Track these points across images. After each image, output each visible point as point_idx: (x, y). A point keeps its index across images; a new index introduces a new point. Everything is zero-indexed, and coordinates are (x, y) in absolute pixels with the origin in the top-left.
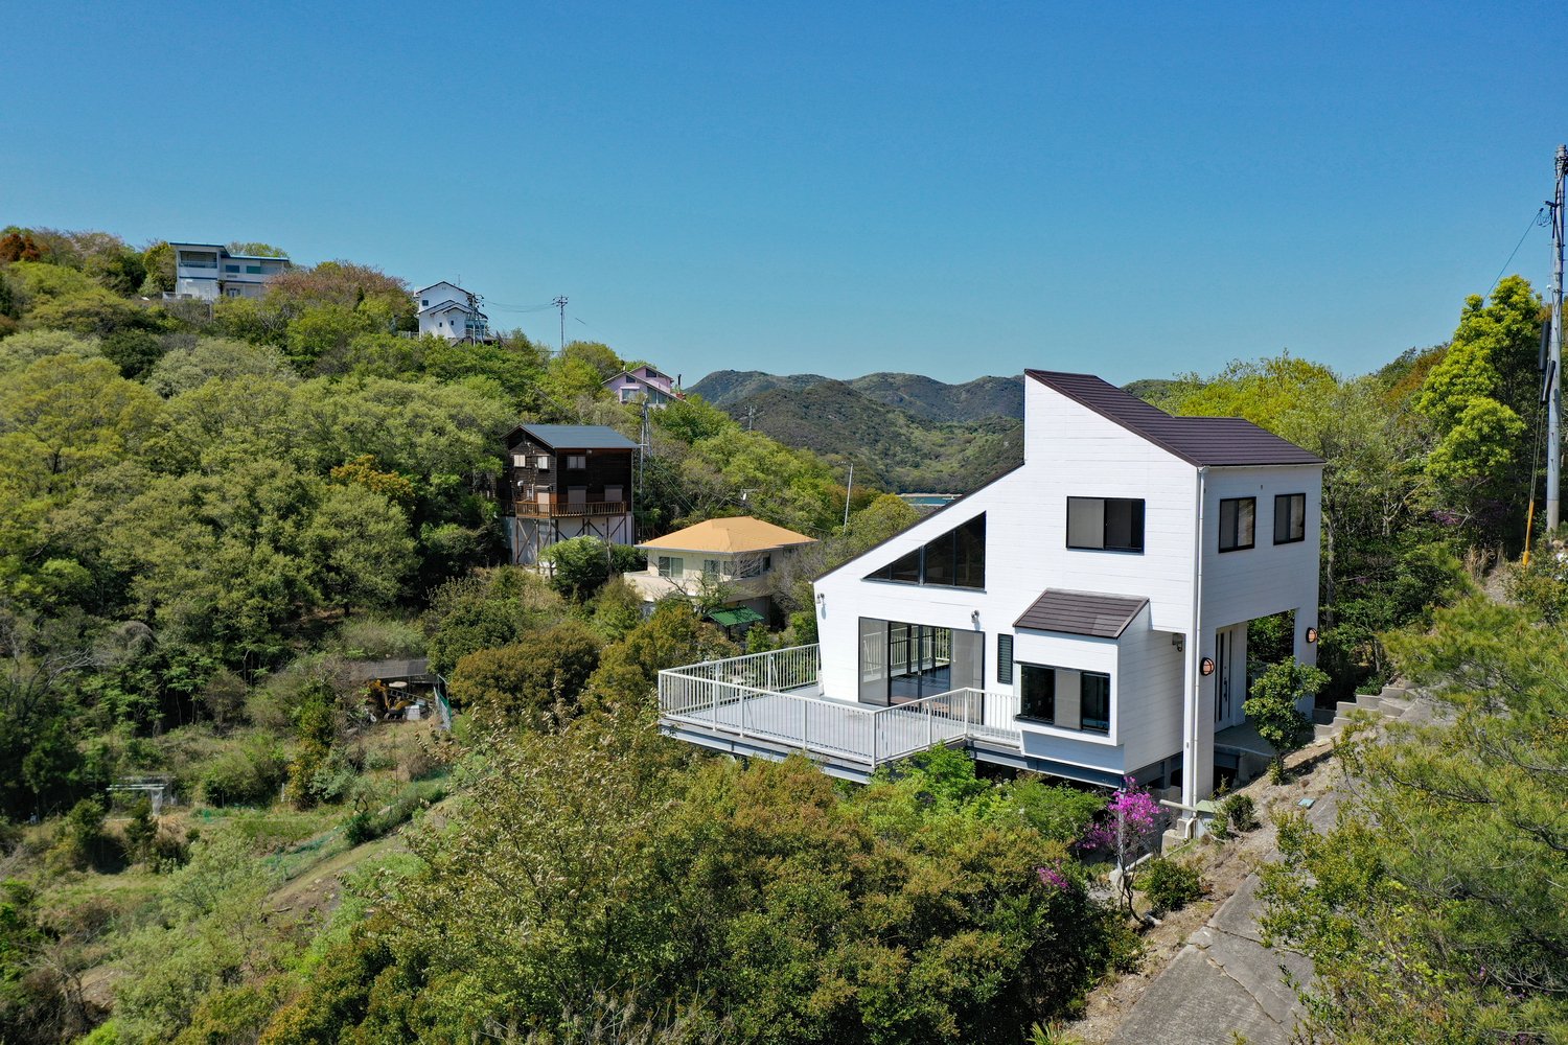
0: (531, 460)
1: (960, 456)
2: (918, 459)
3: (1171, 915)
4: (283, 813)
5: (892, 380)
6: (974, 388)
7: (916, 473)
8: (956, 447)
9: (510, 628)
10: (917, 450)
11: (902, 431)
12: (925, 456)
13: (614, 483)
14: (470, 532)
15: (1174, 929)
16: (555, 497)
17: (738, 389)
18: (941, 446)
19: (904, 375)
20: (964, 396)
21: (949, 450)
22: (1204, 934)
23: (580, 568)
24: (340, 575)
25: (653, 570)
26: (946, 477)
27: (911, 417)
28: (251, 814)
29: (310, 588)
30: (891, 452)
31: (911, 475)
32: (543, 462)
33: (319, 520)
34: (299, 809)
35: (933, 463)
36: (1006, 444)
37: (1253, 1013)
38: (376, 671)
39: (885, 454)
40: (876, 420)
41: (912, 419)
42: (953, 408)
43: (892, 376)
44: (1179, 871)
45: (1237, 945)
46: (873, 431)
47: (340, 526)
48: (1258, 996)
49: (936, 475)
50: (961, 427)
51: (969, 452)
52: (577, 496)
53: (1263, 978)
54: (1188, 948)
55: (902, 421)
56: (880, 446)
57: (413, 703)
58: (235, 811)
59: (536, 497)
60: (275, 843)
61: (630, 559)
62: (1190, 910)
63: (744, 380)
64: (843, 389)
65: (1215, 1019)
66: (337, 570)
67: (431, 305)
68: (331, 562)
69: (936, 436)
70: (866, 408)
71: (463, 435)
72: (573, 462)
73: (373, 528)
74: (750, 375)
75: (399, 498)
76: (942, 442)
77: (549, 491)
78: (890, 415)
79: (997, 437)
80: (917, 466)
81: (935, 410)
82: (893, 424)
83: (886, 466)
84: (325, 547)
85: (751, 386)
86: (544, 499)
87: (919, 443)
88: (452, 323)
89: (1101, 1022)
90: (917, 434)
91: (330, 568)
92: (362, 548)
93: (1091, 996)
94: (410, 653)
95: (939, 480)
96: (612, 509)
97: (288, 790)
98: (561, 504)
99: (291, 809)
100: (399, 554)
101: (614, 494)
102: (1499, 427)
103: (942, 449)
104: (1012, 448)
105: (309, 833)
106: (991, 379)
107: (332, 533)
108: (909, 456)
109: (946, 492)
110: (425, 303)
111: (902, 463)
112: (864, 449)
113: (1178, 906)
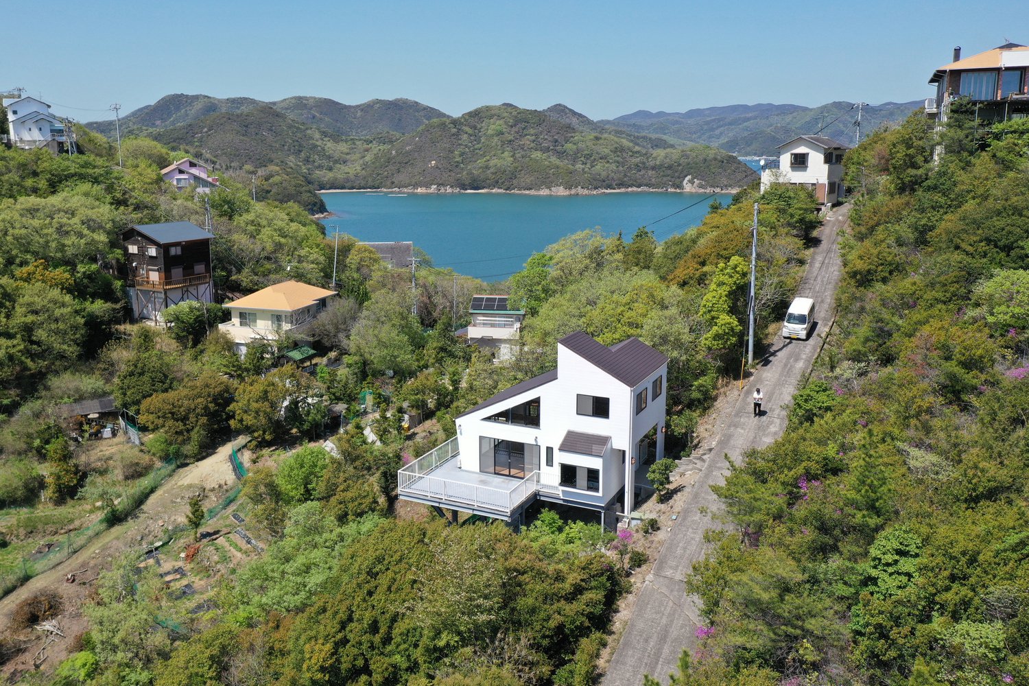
0: (142, 250)
1: (361, 162)
2: (331, 164)
3: (638, 570)
4: (45, 508)
5: (306, 102)
6: (367, 108)
7: (330, 175)
8: (358, 155)
9: (164, 374)
10: (329, 157)
11: (318, 143)
12: (336, 162)
13: (199, 261)
14: (114, 306)
15: (640, 575)
16: (163, 275)
17: (188, 108)
18: (348, 154)
19: (315, 98)
20: (359, 114)
21: (353, 157)
22: (650, 577)
23: (190, 324)
24: (40, 346)
25: (236, 320)
26: (352, 177)
27: (324, 132)
28: (24, 512)
29: (23, 358)
30: (311, 159)
31: (328, 176)
32: (152, 251)
33: (19, 310)
34: (55, 505)
35: (342, 167)
36: (394, 152)
37: (671, 604)
38: (79, 410)
39: (307, 161)
40: (299, 135)
41: (324, 134)
42: (352, 122)
43: (306, 98)
44: (639, 554)
45: (661, 579)
46: (296, 143)
47: (36, 312)
48: (671, 597)
49: (345, 176)
50: (360, 140)
51: (368, 158)
52: (177, 272)
53: (672, 591)
54: (647, 582)
55: (317, 136)
56: (303, 155)
57: (105, 427)
58: (13, 511)
59: (148, 274)
60: (51, 529)
61: (220, 314)
62: (644, 567)
63: (192, 102)
64: (269, 111)
65: (659, 607)
66: (38, 343)
67: (20, 114)
68: (34, 338)
69: (343, 147)
70: (290, 127)
71: (96, 236)
72: (173, 251)
73: (58, 312)
74: (196, 97)
75: (66, 288)
76: (347, 151)
77: (158, 270)
78: (309, 132)
79: (387, 147)
80: (330, 169)
81: (339, 125)
82: (311, 138)
83: (308, 170)
84: (28, 330)
85: (198, 106)
86: (154, 276)
87: (331, 152)
88: (40, 129)
89: (625, 612)
90: (329, 145)
91: (32, 342)
92: (53, 326)
93: (618, 603)
94: (98, 395)
95: (348, 180)
96: (200, 279)
97: (45, 495)
98: (168, 279)
99: (51, 505)
100: (75, 328)
101: (200, 268)
102: (732, 329)
103: (348, 157)
104: (398, 155)
105: (71, 521)
106: (378, 101)
107: (30, 318)
108: (325, 162)
109: (353, 188)
110: (15, 112)
111: (320, 167)
112: (292, 158)
113: (639, 566)
